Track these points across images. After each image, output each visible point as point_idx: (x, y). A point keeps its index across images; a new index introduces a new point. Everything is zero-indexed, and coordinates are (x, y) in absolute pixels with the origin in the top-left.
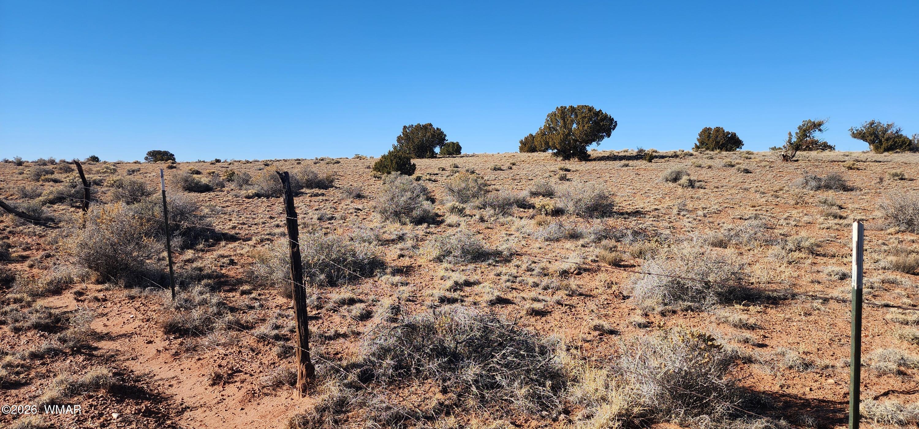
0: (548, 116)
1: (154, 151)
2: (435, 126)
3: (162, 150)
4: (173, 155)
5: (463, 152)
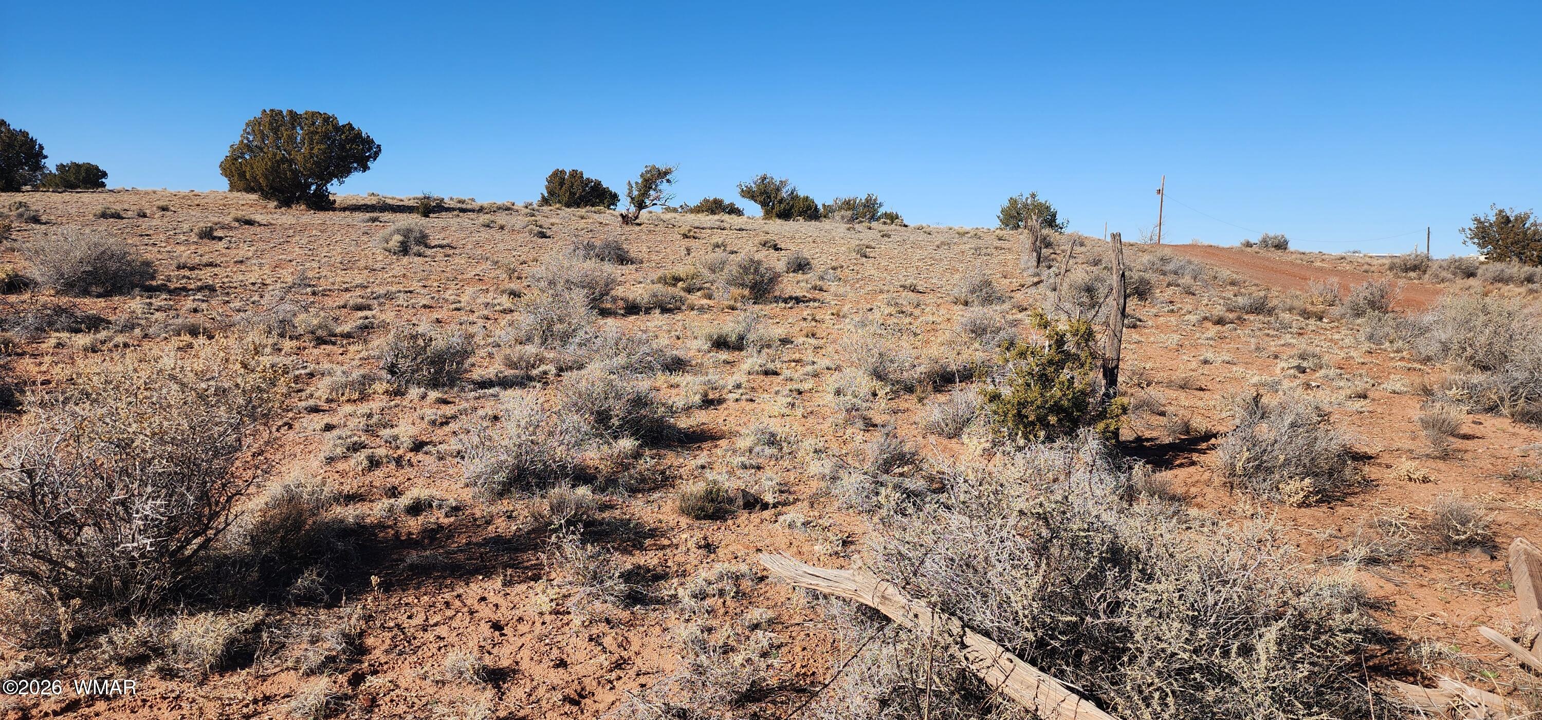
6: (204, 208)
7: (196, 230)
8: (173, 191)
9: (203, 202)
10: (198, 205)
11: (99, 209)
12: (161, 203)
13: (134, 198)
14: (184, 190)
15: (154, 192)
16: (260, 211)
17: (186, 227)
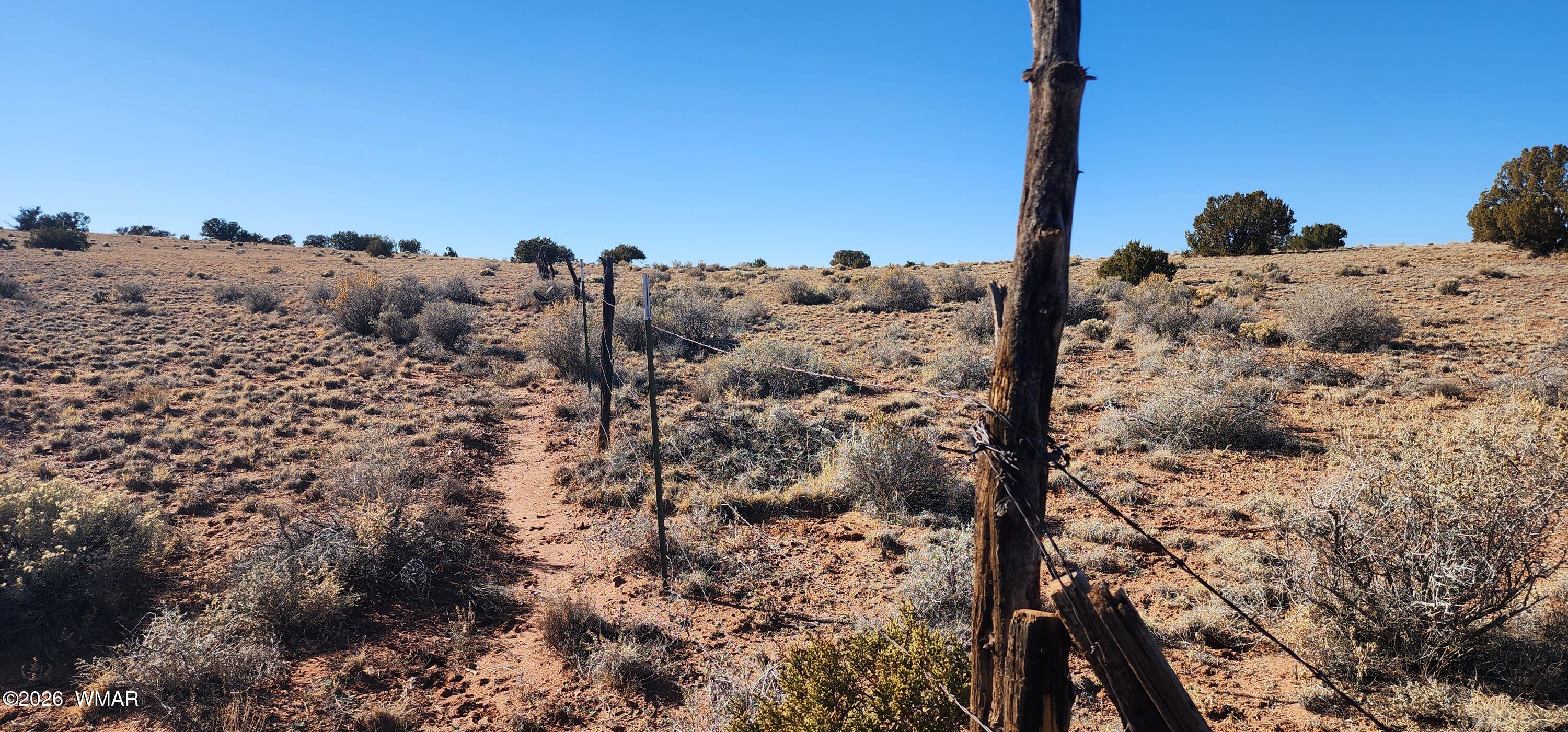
0: (1504, 168)
1: (843, 252)
2: (1271, 195)
3: (854, 249)
4: (869, 258)
5: (1348, 241)
6: (1446, 262)
7: (1439, 285)
8: (1412, 245)
9: (1444, 255)
10: (1439, 259)
11: (1341, 267)
12: (1400, 259)
13: (1374, 255)
14: (1423, 244)
15: (1393, 248)
16: (1510, 262)
17: (1427, 282)
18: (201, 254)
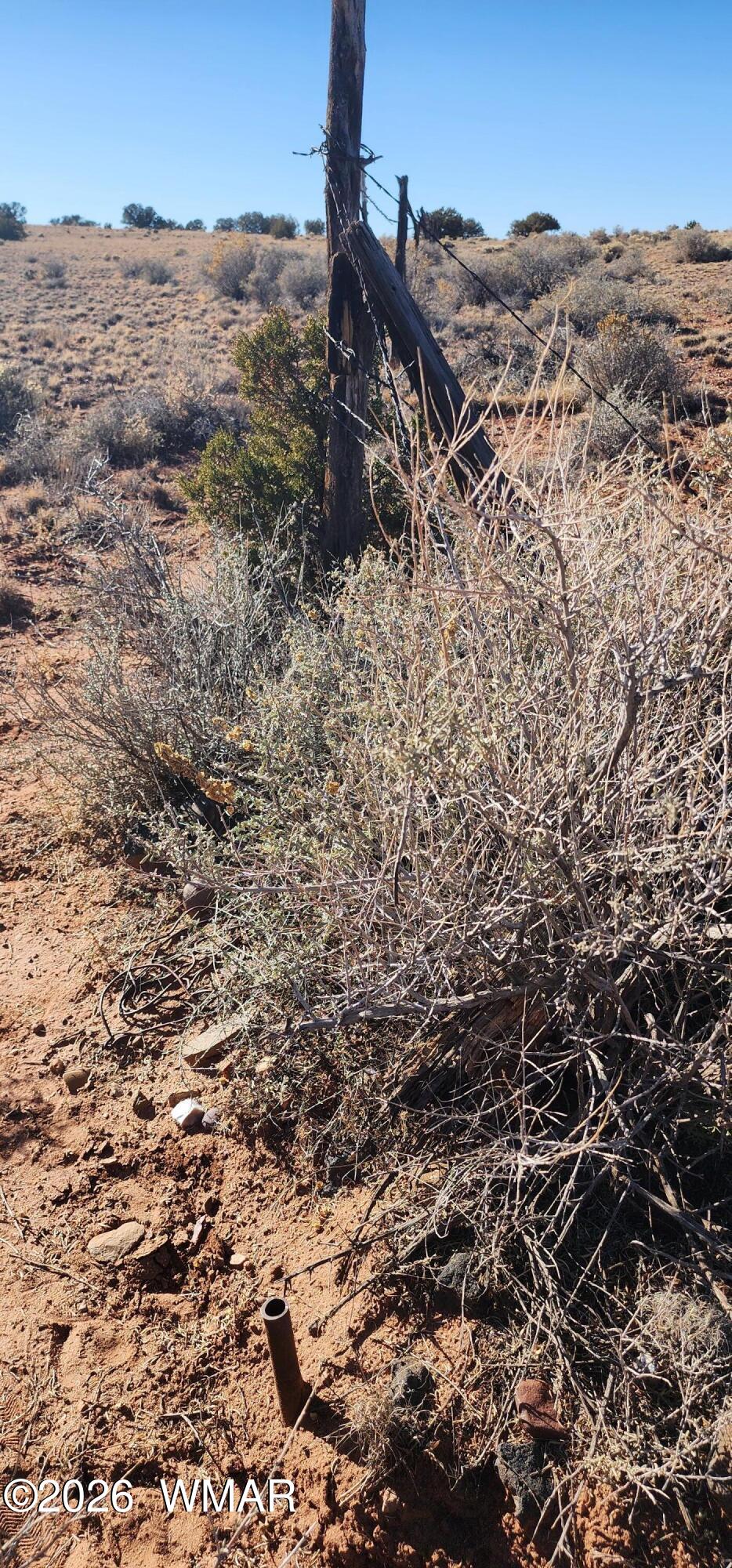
18: (120, 241)
